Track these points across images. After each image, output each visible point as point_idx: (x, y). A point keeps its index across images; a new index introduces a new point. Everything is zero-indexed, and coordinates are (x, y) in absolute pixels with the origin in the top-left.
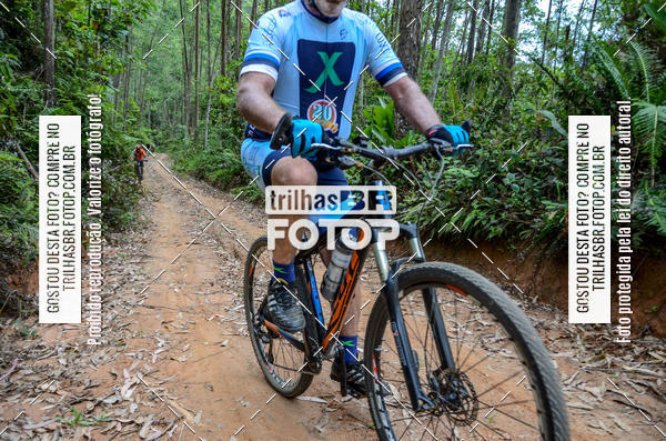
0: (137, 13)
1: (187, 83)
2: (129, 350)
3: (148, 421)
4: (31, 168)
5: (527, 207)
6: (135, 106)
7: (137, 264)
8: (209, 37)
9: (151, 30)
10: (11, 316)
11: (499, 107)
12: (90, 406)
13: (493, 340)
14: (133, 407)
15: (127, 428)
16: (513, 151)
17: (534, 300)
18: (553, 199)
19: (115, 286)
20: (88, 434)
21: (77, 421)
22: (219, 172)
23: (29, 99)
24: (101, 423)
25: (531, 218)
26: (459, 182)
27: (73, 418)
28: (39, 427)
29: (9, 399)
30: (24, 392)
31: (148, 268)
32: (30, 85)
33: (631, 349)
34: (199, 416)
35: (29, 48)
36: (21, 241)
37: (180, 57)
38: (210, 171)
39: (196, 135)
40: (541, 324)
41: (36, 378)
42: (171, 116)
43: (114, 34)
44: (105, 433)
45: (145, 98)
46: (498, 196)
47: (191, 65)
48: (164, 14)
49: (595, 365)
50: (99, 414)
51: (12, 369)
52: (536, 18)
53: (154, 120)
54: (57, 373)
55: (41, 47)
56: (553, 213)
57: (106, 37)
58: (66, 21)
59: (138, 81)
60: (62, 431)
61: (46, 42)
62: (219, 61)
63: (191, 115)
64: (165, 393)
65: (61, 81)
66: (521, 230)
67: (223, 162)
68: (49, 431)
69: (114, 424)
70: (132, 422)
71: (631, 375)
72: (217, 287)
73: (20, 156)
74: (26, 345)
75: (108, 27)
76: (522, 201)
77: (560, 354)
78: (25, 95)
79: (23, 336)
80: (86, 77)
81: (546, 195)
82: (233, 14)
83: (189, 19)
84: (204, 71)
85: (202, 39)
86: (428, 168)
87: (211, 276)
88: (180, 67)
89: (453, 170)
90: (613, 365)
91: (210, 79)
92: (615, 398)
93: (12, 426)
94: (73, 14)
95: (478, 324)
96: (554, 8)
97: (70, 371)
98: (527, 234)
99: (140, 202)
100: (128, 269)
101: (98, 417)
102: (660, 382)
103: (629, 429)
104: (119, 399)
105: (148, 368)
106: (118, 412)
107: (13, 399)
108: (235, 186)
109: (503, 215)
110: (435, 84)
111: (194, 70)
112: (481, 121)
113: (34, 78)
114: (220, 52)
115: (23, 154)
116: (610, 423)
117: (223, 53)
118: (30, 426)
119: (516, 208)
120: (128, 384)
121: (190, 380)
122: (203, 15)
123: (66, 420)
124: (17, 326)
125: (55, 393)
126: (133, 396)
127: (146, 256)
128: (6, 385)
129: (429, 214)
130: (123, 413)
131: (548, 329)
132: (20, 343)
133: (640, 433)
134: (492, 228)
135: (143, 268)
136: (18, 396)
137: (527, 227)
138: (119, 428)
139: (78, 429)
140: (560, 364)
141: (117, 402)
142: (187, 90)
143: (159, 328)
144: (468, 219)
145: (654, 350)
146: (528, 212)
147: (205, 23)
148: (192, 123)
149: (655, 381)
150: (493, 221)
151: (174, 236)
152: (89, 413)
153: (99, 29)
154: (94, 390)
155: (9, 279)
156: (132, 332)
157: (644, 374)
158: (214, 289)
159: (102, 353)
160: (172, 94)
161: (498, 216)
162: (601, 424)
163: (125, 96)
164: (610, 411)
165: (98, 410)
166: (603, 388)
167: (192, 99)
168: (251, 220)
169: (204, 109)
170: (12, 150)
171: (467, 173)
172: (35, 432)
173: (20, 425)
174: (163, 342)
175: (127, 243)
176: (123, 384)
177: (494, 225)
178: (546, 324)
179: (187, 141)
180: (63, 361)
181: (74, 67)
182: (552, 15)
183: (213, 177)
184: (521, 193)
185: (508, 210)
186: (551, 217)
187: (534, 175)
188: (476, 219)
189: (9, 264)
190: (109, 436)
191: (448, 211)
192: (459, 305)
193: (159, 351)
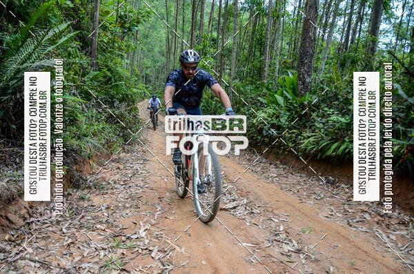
2: (142, 211)
3: (156, 249)
10: (76, 188)
12: (124, 238)
13: (355, 221)
14: (147, 241)
15: (144, 251)
19: (130, 176)
20: (125, 253)
21: (117, 245)
24: (130, 248)
26: (337, 125)
30: (88, 228)
31: (148, 167)
34: (183, 248)
44: (133, 253)
50: (129, 243)
51: (81, 216)
56: (397, 147)
60: (110, 250)
64: (164, 236)
68: (103, 249)
69: (137, 249)
70: (146, 249)
74: (85, 204)
79: (83, 199)
86: (317, 116)
89: (334, 118)
93: (85, 244)
95: (346, 211)
97: (111, 220)
100: (137, 166)
101: (128, 245)
104: (139, 236)
105: (153, 222)
106: (138, 243)
118: (93, 245)
120: (143, 229)
121: (177, 230)
123: (112, 244)
124: (79, 193)
125: (104, 230)
126: (146, 235)
129: (318, 144)
130: (141, 244)
132: (82, 203)
135: (144, 166)
138: (140, 251)
139: (119, 249)
141: (138, 238)
143: (157, 200)
144: (342, 148)
152: (123, 242)
154: (125, 230)
155: (75, 167)
159: (127, 211)
165: (128, 241)
171: (343, 120)
172: (96, 249)
173: (88, 244)
174: (160, 208)
176: (140, 229)
178: (389, 215)
180: (105, 214)
188: (347, 148)
190: (135, 255)
191: (329, 142)
192: (334, 199)
193: (158, 213)
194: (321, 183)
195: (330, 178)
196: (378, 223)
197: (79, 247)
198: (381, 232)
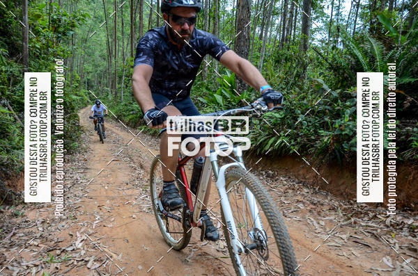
0: (78, 20)
1: (110, 62)
2: (79, 222)
3: (92, 259)
4: (16, 116)
5: (312, 135)
6: (78, 77)
7: (81, 173)
8: (123, 33)
9: (87, 29)
10: (8, 204)
11: (298, 75)
12: (58, 252)
13: (290, 211)
14: (83, 252)
15: (80, 263)
16: (305, 101)
17: (317, 189)
18: (328, 129)
19: (69, 186)
20: (58, 267)
21: (51, 260)
22: (131, 117)
23: (14, 75)
24: (65, 261)
25: (315, 140)
26: (273, 121)
27: (49, 259)
28: (30, 264)
29: (11, 250)
30: (20, 246)
31: (88, 176)
32: (14, 66)
33: (368, 214)
34: (120, 255)
35: (12, 43)
36: (13, 161)
37: (105, 46)
38: (125, 116)
39: (116, 94)
40: (319, 202)
41: (26, 238)
42: (100, 82)
43: (64, 34)
44: (67, 266)
45: (84, 71)
46: (296, 129)
47: (112, 51)
48: (95, 19)
49: (345, 223)
50: (64, 256)
51: (12, 234)
52: (324, 19)
53: (89, 85)
54: (38, 235)
55: (20, 42)
56: (327, 138)
57: (60, 35)
58: (35, 26)
59: (79, 61)
60: (43, 265)
61: (23, 39)
62: (129, 47)
63: (112, 81)
64: (101, 244)
65: (32, 63)
66: (309, 148)
67: (133, 110)
68: (36, 266)
69: (72, 261)
70: (83, 260)
71: (364, 228)
72: (130, 186)
73: (9, 109)
74: (18, 220)
75: (61, 29)
76: (309, 131)
77: (327, 218)
78: (11, 72)
79: (16, 215)
80: (48, 60)
81: (323, 127)
82: (138, 19)
83: (111, 22)
84: (120, 54)
85: (119, 34)
87: (126, 179)
88: (105, 52)
89: (269, 113)
90: (355, 223)
91: (124, 60)
92: (354, 240)
93: (15, 264)
94: (40, 22)
95: (282, 202)
96: (334, 13)
97: (45, 234)
98: (312, 150)
99: (82, 136)
100: (76, 176)
101: (63, 258)
102: (379, 231)
103: (359, 255)
104: (75, 248)
105: (91, 231)
106: (74, 255)
107: (13, 250)
108: (140, 125)
109: (299, 140)
110: (261, 60)
111: (114, 53)
112: (287, 84)
113: (16, 62)
114: (130, 42)
115: (11, 108)
116: (349, 252)
117: (132, 43)
118: (24, 264)
119: (305, 135)
120: (79, 240)
121: (115, 237)
122: (119, 20)
123: (45, 260)
124: (12, 210)
125: (38, 246)
126: (83, 246)
127: (87, 169)
128: (9, 242)
129: (256, 140)
130: (77, 255)
131: (322, 205)
132: (14, 220)
133: (364, 257)
134: (292, 147)
135: (85, 175)
136: (16, 248)
137: (312, 146)
138: (75, 263)
139: (52, 264)
140: (326, 224)
141: (74, 250)
142: (110, 65)
143: (96, 209)
144: (278, 142)
145: (380, 214)
146: (313, 137)
147: (121, 25)
148: (113, 86)
149: (376, 230)
150: (293, 143)
151: (104, 156)
152: (58, 256)
153: (56, 31)
154: (60, 243)
155: (6, 183)
156: (80, 212)
157: (371, 227)
158: (128, 186)
159: (64, 223)
160: (101, 68)
161: (295, 140)
162: (344, 254)
163: (71, 70)
164: (351, 247)
165: (63, 254)
166: (348, 235)
167: (113, 72)
168: (150, 146)
169: (120, 78)
170: (4, 106)
171: (277, 115)
172: (27, 266)
173: (19, 263)
174: (99, 217)
175: (75, 161)
176: (76, 240)
177: (293, 145)
178: (321, 202)
179: (110, 97)
180: (41, 229)
181: (40, 54)
182: (333, 17)
183: (127, 120)
184: (308, 126)
185: (301, 136)
186: (325, 140)
187: (316, 115)
188: (282, 142)
189: (6, 174)
190: (70, 267)
191: (266, 137)
192: (272, 192)
193: (97, 222)
194: (261, 178)
195: (270, 172)
196: (310, 211)
197: (7, 268)
198: (312, 219)
